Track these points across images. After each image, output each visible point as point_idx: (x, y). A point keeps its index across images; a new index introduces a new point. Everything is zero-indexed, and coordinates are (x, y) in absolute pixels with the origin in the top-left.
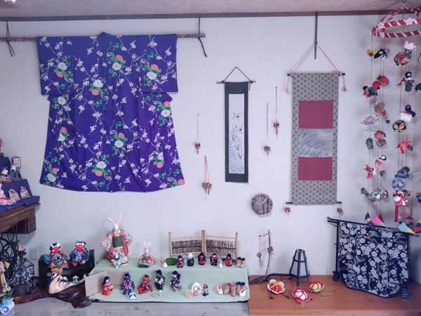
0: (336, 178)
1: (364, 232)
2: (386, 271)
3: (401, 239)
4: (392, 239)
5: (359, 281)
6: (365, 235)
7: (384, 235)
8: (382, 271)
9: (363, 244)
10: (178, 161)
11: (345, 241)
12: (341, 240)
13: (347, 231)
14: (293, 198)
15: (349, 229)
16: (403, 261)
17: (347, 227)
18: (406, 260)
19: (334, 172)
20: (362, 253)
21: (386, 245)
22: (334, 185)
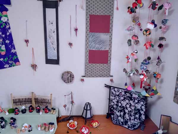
0: (110, 62)
1: (123, 93)
2: (133, 115)
3: (142, 99)
4: (138, 98)
5: (119, 120)
6: (124, 95)
7: (134, 96)
8: (131, 115)
9: (122, 100)
10: (15, 51)
11: (113, 98)
12: (111, 97)
13: (114, 93)
14: (86, 74)
15: (115, 91)
16: (143, 111)
17: (114, 90)
18: (144, 110)
19: (109, 59)
20: (121, 105)
21: (134, 101)
22: (109, 66)
